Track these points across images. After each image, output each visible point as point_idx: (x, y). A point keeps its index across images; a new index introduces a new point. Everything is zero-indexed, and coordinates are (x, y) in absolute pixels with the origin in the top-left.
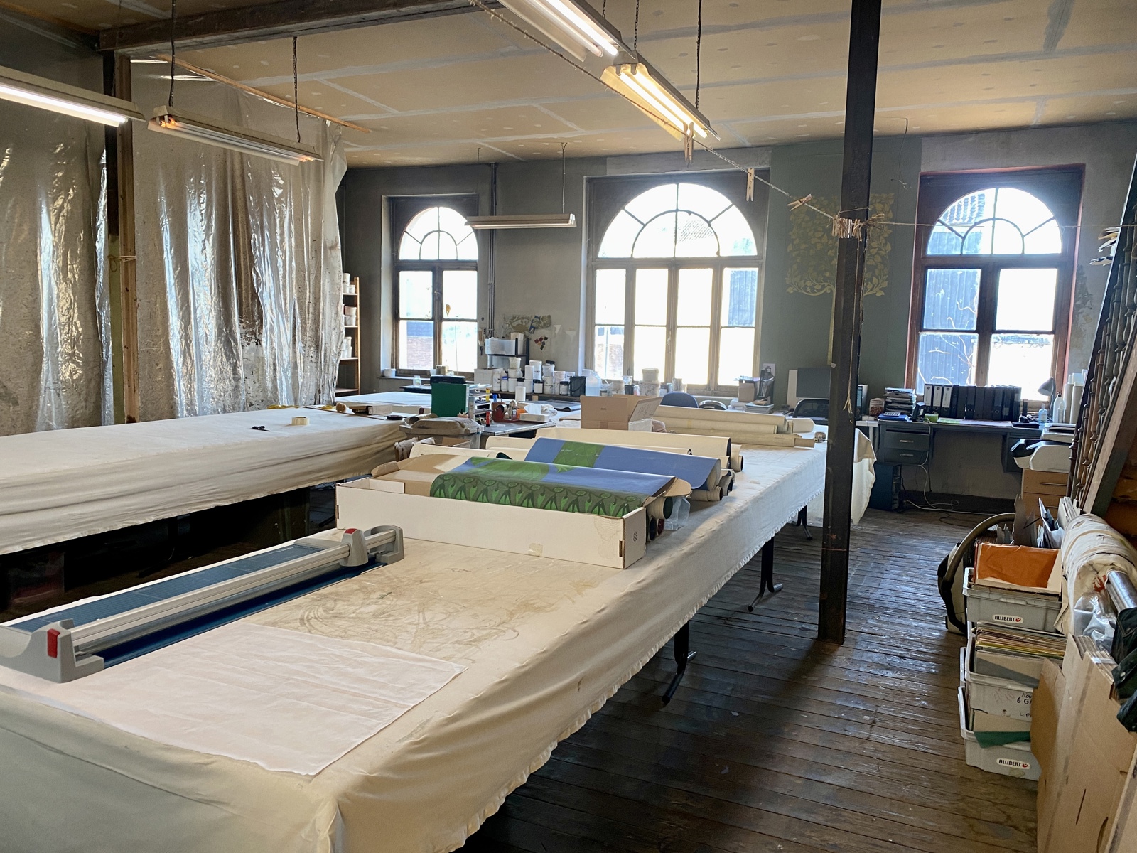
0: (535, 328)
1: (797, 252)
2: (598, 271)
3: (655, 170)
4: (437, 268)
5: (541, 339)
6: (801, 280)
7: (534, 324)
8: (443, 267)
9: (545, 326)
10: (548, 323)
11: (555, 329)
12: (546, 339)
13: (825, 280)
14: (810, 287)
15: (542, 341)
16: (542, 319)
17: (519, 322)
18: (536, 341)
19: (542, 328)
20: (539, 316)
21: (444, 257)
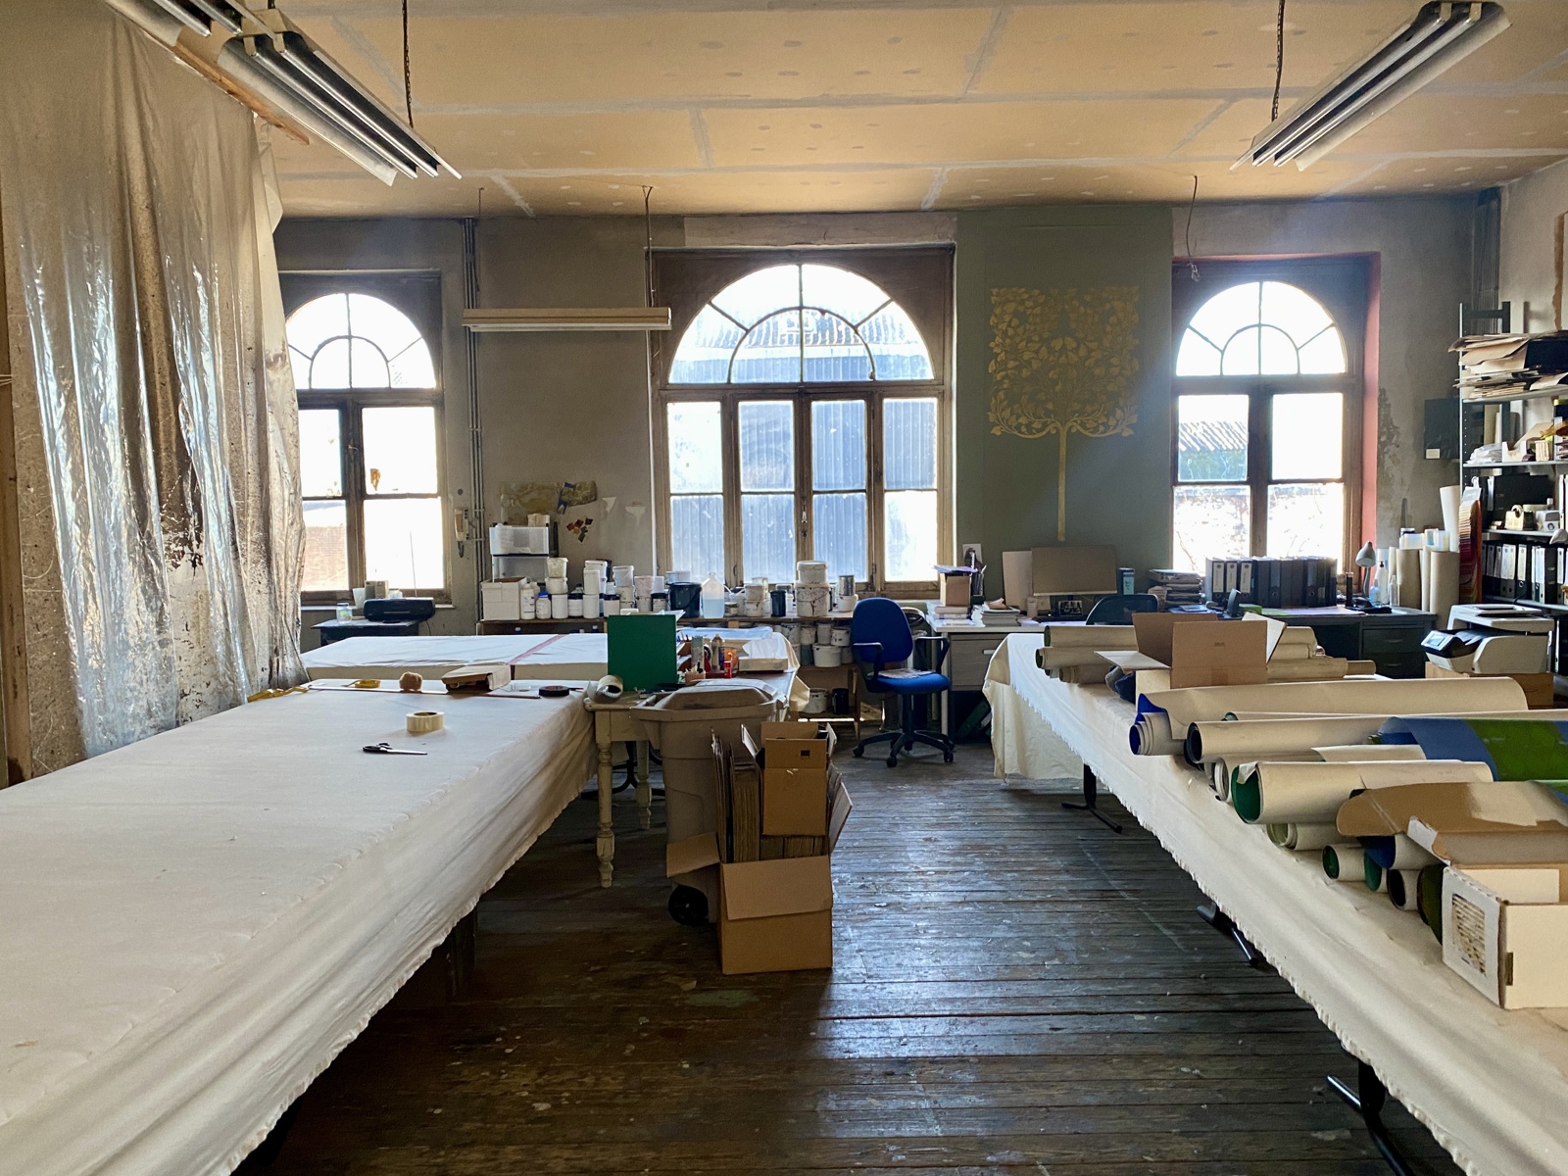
0: (566, 504)
1: (1003, 373)
2: (670, 405)
3: (770, 242)
4: (350, 404)
5: (579, 523)
6: (1012, 414)
7: (565, 498)
8: (361, 401)
9: (587, 500)
10: (593, 496)
11: (606, 503)
12: (589, 522)
13: (1048, 413)
14: (1026, 426)
15: (581, 526)
16: (580, 488)
17: (534, 495)
18: (570, 527)
19: (580, 503)
20: (573, 483)
21: (361, 382)
